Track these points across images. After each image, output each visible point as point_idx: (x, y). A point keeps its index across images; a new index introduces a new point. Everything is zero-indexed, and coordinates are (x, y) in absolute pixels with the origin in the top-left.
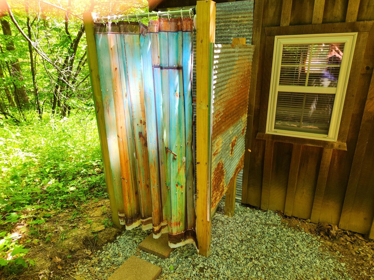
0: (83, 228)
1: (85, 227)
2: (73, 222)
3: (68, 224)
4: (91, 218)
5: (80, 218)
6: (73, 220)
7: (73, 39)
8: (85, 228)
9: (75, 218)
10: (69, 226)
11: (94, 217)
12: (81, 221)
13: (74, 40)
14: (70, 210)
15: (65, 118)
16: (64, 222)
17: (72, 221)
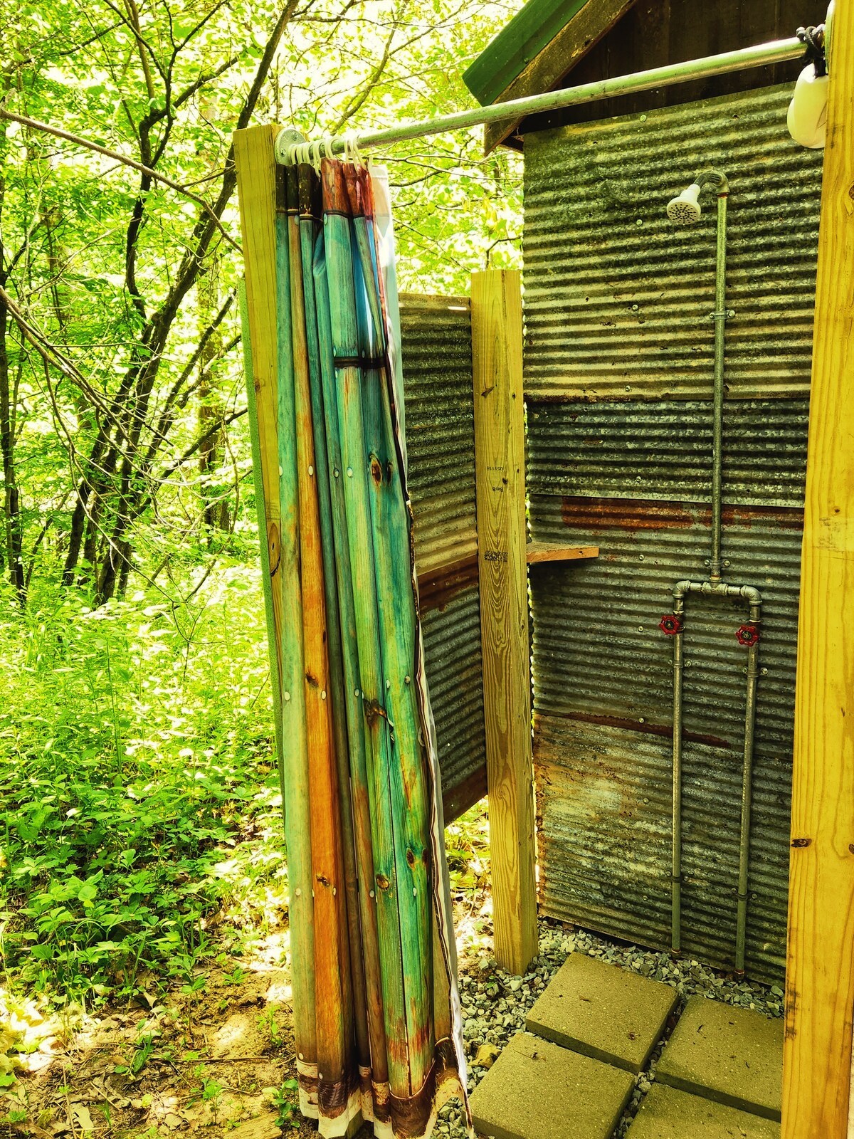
0: (178, 1122)
1: (190, 1116)
2: (134, 1083)
3: (115, 1095)
4: (213, 1068)
5: (167, 1063)
6: (136, 1074)
7: (150, 311)
8: (187, 1126)
9: (144, 1067)
10: (118, 1105)
11: (229, 1062)
12: (171, 1081)
13: (156, 315)
14: (124, 1018)
15: (111, 604)
16: (97, 1081)
17: (132, 1078)
